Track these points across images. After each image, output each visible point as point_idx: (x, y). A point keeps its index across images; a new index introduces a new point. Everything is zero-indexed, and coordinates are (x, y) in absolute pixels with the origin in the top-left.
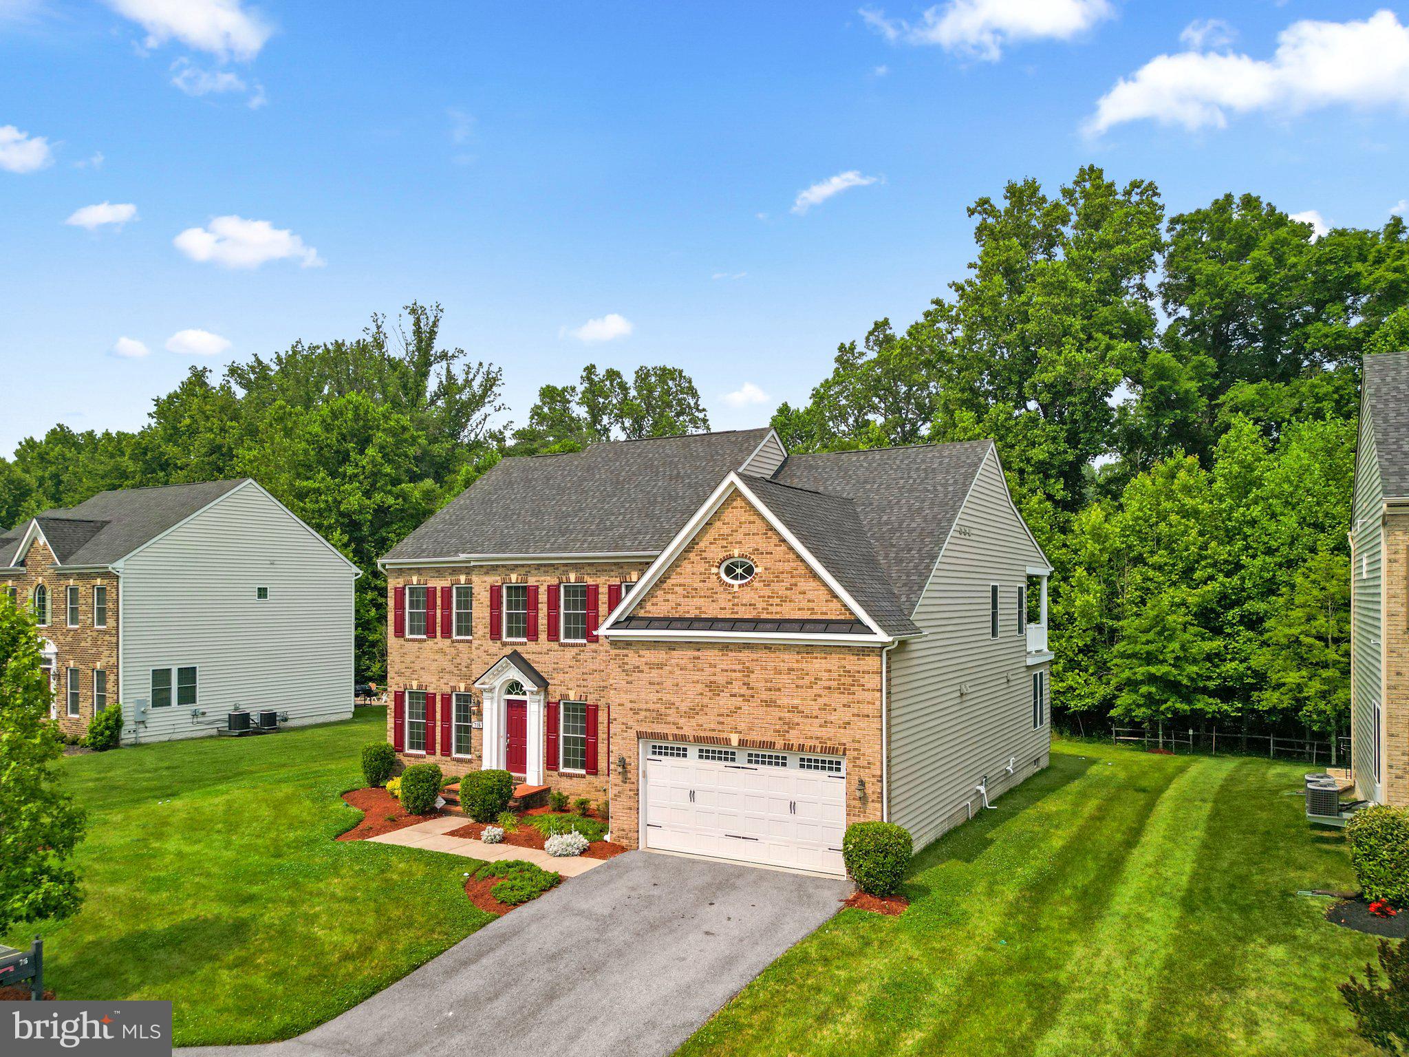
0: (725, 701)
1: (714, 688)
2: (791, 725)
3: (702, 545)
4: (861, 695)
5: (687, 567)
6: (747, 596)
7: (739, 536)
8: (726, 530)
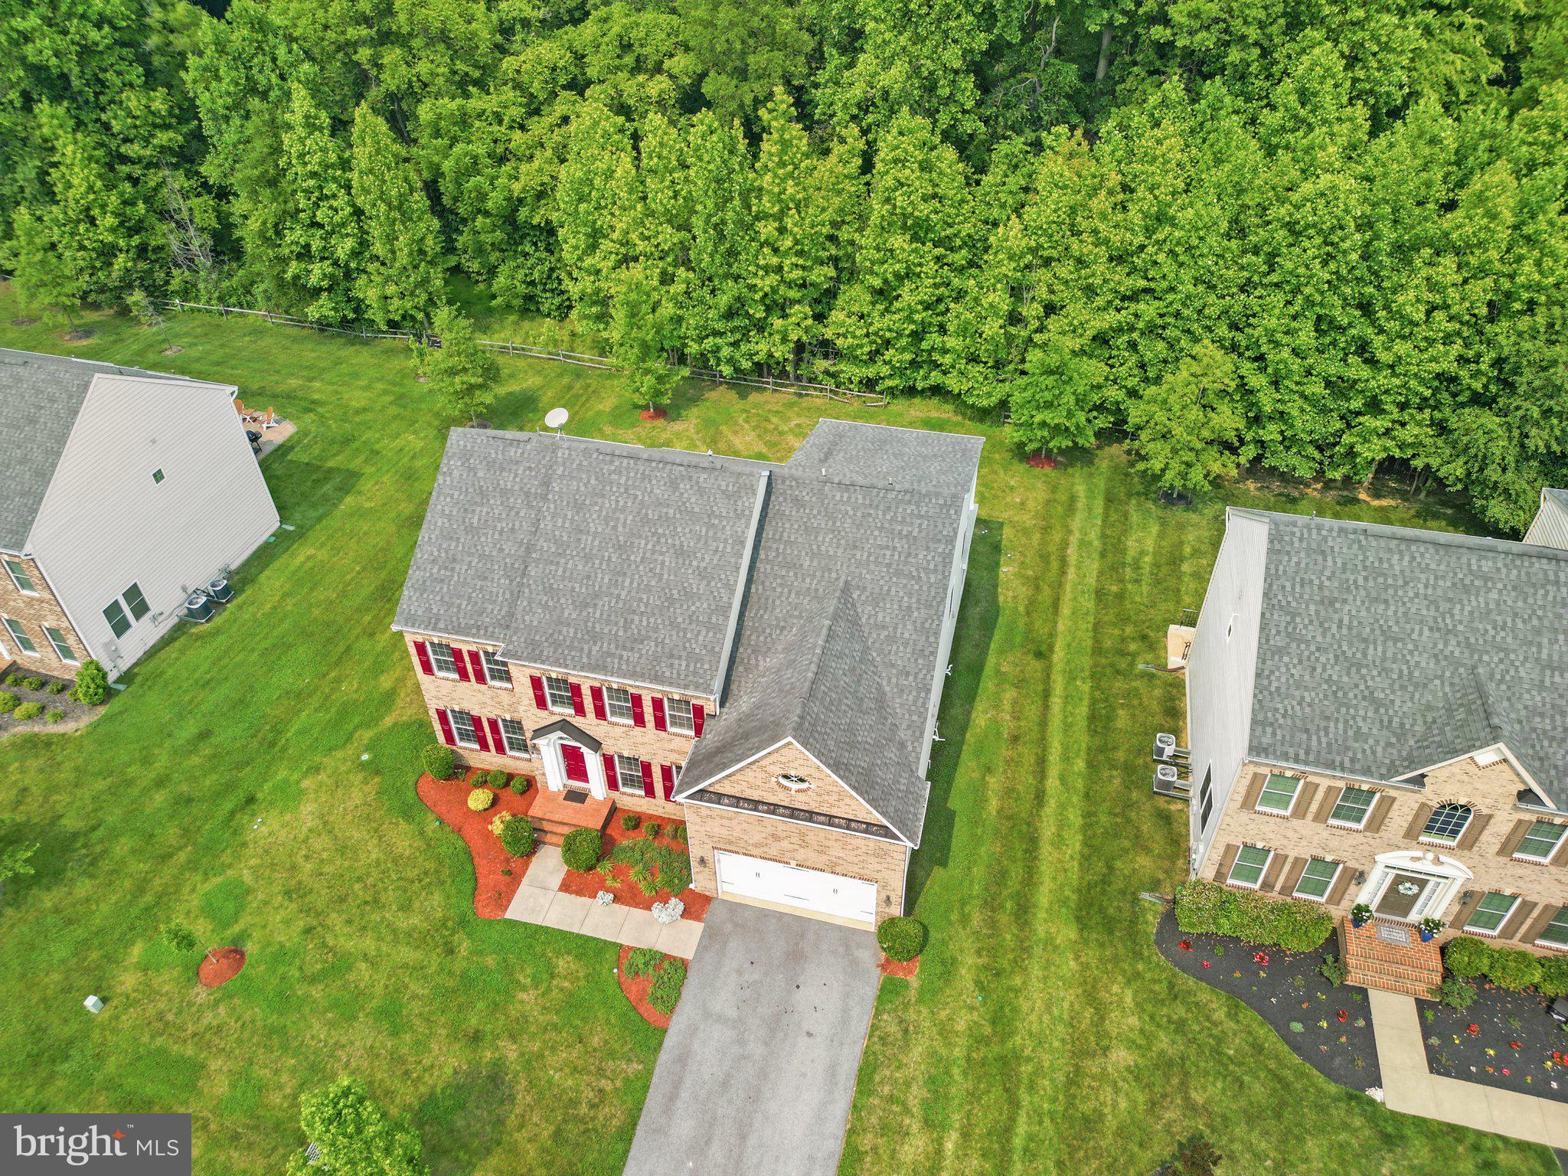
0: (785, 844)
1: (776, 838)
2: (836, 864)
3: (763, 763)
4: (889, 859)
5: (749, 773)
6: (802, 797)
7: (796, 764)
8: (783, 759)
